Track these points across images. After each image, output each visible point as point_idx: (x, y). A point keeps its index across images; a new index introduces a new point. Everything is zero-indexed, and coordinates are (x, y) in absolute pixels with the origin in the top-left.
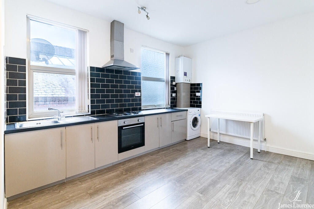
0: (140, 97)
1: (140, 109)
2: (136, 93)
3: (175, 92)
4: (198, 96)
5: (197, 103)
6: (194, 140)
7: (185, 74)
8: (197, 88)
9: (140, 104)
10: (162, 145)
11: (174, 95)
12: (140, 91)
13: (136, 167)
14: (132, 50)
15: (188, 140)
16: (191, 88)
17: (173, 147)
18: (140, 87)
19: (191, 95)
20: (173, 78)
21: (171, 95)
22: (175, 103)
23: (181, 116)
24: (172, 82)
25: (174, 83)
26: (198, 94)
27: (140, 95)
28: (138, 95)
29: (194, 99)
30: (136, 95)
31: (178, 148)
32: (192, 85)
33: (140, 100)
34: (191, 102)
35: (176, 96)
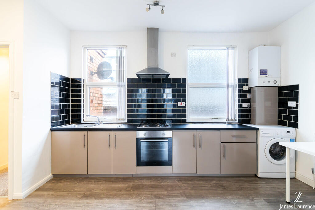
0: (185, 107)
1: (185, 122)
2: (179, 103)
3: (249, 101)
4: (291, 108)
5: (290, 118)
6: (273, 180)
7: (264, 73)
8: (290, 94)
9: (185, 116)
10: (200, 172)
11: (245, 105)
12: (185, 100)
13: (147, 188)
14: (173, 55)
15: (259, 177)
16: (280, 95)
17: (219, 181)
18: (185, 96)
19: (280, 106)
20: (243, 82)
21: (240, 106)
22: (248, 117)
23: (244, 137)
24: (240, 86)
25: (245, 88)
26: (291, 104)
27: (185, 106)
28: (181, 105)
29: (285, 112)
30: (179, 105)
31: (225, 184)
32: (281, 89)
33: (185, 111)
34: (279, 117)
35: (250, 107)
